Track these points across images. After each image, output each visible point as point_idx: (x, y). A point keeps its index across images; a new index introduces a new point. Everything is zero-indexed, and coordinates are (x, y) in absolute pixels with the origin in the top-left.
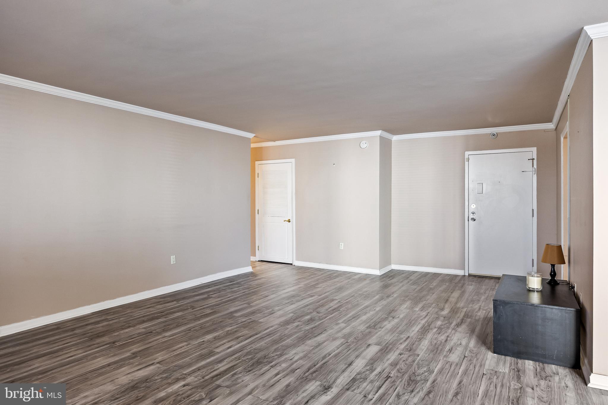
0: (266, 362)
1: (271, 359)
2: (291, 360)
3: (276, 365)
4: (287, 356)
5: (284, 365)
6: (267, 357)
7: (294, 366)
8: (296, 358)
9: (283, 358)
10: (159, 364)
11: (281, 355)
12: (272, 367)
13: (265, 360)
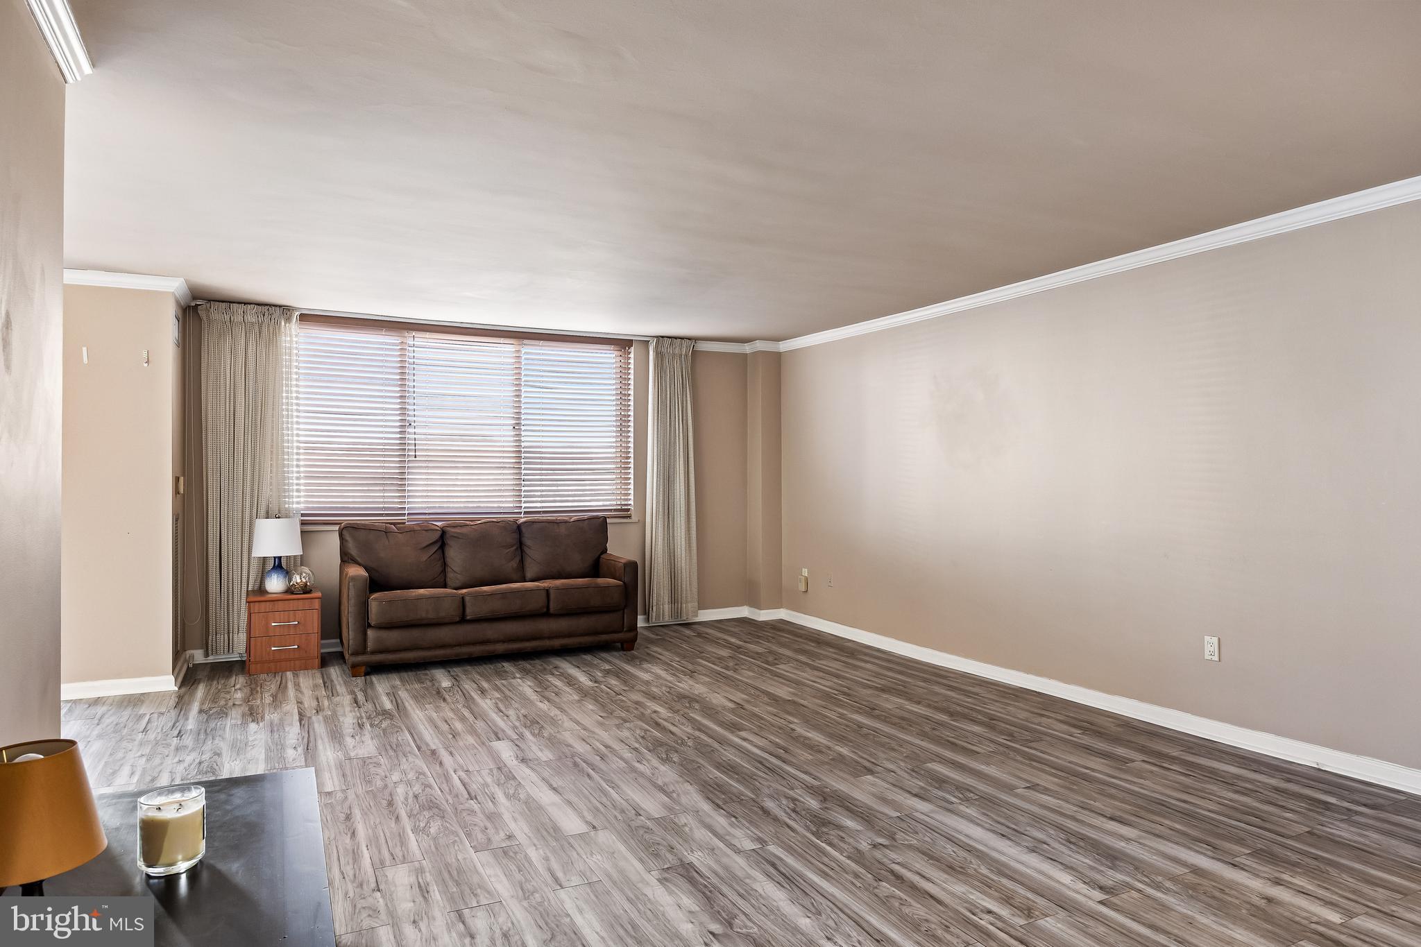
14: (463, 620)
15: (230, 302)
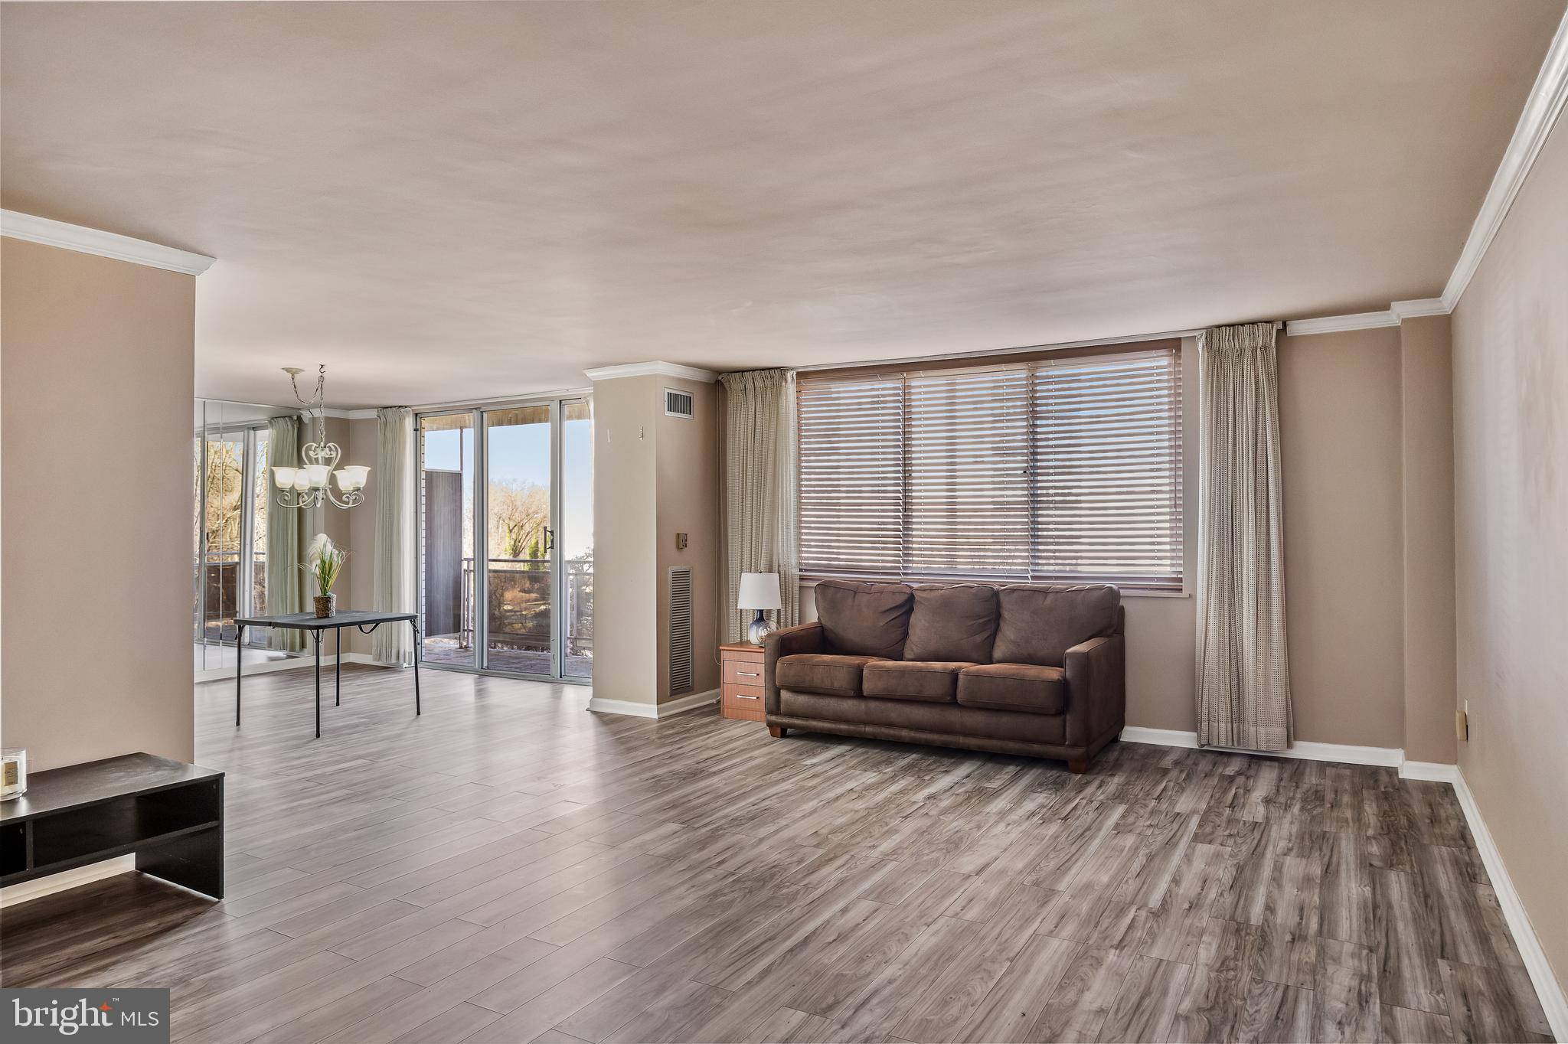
0: (746, 881)
1: (737, 886)
2: (693, 886)
3: (725, 877)
4: (701, 893)
5: (709, 876)
6: (747, 891)
7: (688, 875)
8: (682, 889)
9: (710, 889)
10: (964, 874)
11: (715, 895)
12: (733, 874)
13: (748, 884)
14: (859, 694)
15: (743, 372)
